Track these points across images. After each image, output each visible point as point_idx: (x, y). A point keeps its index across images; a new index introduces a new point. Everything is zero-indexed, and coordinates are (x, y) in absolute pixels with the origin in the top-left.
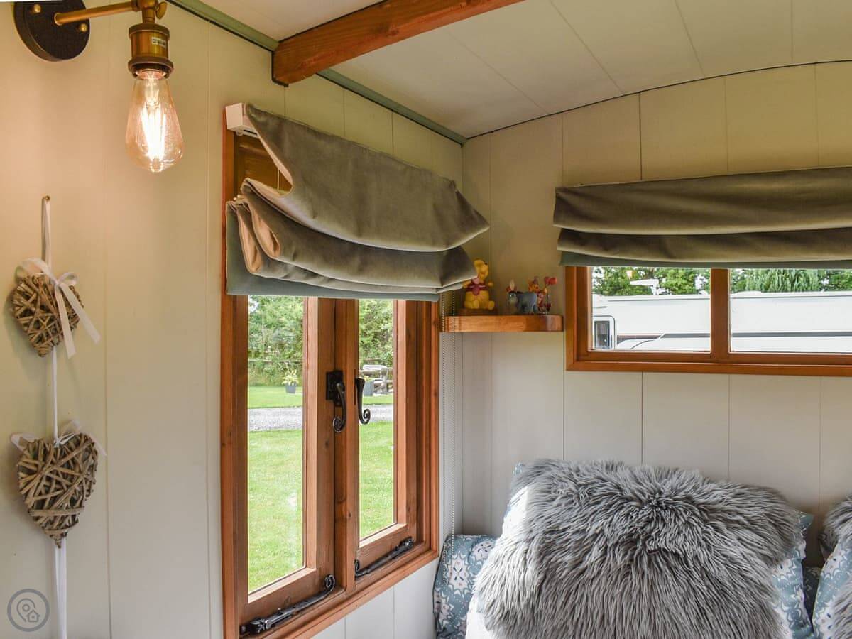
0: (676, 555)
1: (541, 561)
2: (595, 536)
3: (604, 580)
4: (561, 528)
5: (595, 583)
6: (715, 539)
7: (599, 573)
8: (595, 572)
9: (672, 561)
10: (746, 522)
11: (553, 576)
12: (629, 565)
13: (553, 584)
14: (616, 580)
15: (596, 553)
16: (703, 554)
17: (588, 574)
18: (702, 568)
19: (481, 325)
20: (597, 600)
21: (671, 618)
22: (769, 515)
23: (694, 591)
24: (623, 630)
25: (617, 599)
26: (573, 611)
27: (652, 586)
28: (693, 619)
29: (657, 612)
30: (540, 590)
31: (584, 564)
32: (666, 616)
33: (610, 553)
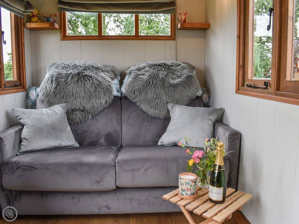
0: (89, 76)
1: (56, 81)
2: (70, 74)
3: (72, 84)
4: (61, 73)
5: (70, 85)
6: (98, 73)
7: (71, 83)
8: (70, 82)
11: (59, 84)
12: (78, 80)
13: (60, 86)
14: (75, 84)
15: (70, 77)
16: (96, 76)
18: (96, 78)
19: (36, 25)
20: (71, 89)
21: (89, 91)
22: (111, 70)
23: (94, 83)
24: (78, 96)
25: (76, 88)
26: (65, 92)
27: (84, 84)
28: (94, 90)
29: (86, 90)
30: (56, 88)
31: (67, 81)
32: (88, 91)
33: (74, 77)
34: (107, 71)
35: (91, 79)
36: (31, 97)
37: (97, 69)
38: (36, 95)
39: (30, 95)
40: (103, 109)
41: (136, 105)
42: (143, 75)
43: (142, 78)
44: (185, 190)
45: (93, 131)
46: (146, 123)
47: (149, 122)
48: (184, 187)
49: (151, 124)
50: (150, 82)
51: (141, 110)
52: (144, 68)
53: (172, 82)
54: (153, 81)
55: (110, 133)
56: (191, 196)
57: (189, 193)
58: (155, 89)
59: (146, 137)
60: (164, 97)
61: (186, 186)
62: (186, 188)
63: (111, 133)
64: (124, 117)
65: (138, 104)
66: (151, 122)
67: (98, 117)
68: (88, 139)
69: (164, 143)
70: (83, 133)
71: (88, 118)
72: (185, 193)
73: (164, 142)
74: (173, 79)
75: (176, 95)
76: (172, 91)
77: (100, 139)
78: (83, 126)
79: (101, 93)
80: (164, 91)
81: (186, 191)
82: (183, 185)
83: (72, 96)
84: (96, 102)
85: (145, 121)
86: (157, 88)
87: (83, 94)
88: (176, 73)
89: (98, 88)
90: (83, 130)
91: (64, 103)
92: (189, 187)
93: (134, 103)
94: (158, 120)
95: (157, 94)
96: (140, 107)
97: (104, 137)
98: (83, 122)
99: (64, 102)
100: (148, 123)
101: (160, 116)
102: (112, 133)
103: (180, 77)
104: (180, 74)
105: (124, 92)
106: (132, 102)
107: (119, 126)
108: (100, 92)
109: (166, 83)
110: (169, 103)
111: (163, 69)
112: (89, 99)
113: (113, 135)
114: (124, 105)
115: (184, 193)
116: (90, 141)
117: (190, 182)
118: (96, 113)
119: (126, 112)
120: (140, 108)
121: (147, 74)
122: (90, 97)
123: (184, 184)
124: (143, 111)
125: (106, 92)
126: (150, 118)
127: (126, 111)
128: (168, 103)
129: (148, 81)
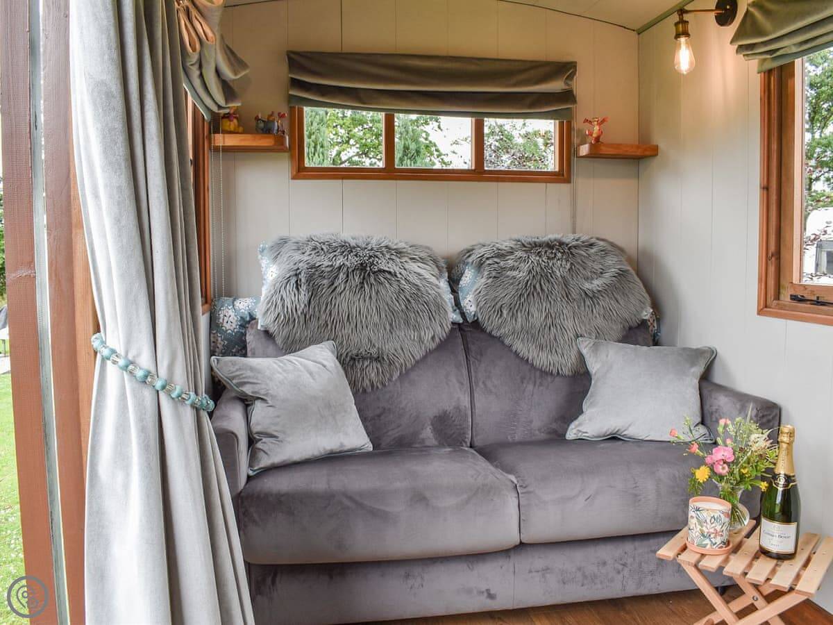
0: (390, 273)
1: (309, 285)
2: (340, 268)
3: (348, 292)
4: (317, 265)
5: (343, 295)
6: (407, 266)
7: (344, 289)
8: (342, 288)
11: (317, 293)
12: (363, 283)
13: (318, 298)
14: (355, 292)
15: (342, 276)
16: (403, 272)
17: (338, 290)
18: (405, 278)
19: (242, 140)
20: (345, 305)
21: (390, 309)
22: (429, 256)
23: (403, 290)
24: (361, 322)
25: (357, 303)
26: (330, 314)
27: (377, 293)
28: (403, 307)
29: (381, 307)
30: (309, 302)
31: (335, 285)
32: (387, 308)
33: (351, 277)
34: (420, 258)
35: (393, 279)
36: (225, 324)
37: (399, 253)
38: (236, 319)
39: (221, 320)
40: (424, 354)
41: (503, 342)
42: (513, 268)
43: (514, 278)
44: (710, 536)
45: (402, 409)
46: (530, 387)
47: (537, 386)
48: (706, 527)
49: (541, 388)
50: (535, 287)
51: (516, 354)
52: (512, 253)
53: (587, 286)
54: (540, 284)
55: (445, 412)
56: (722, 547)
57: (719, 540)
58: (549, 305)
59: (531, 422)
60: (569, 324)
61: (714, 525)
62: (712, 530)
63: (448, 413)
64: (476, 372)
65: (507, 342)
66: (541, 384)
67: (413, 375)
68: (393, 429)
69: (584, 434)
70: (379, 416)
71: (391, 376)
72: (709, 543)
73: (586, 433)
74: (587, 279)
75: (596, 317)
76: (587, 308)
77: (422, 429)
78: (378, 399)
79: (421, 313)
80: (568, 307)
81: (712, 536)
82: (705, 524)
83: (348, 323)
84: (409, 337)
85: (528, 383)
86: (552, 303)
87: (376, 318)
88: (590, 264)
89: (412, 301)
90: (379, 408)
91: (328, 340)
92: (718, 528)
93: (499, 340)
94: (557, 379)
95: (553, 316)
96: (514, 348)
97: (432, 424)
98: (377, 387)
99: (327, 338)
100: (535, 385)
101: (562, 369)
102: (451, 415)
103: (602, 273)
104: (601, 266)
105: (471, 313)
106: (493, 337)
107: (466, 395)
108: (418, 312)
109: (572, 289)
110: (581, 336)
111: (559, 255)
112: (390, 331)
113: (453, 419)
114: (473, 344)
115: (707, 541)
116: (397, 435)
117: (722, 516)
118: (409, 366)
119: (480, 361)
120: (514, 351)
121: (525, 267)
122: (391, 325)
123: (708, 521)
124: (522, 359)
125: (434, 314)
126: (538, 373)
127: (479, 357)
128: (578, 337)
129: (531, 284)
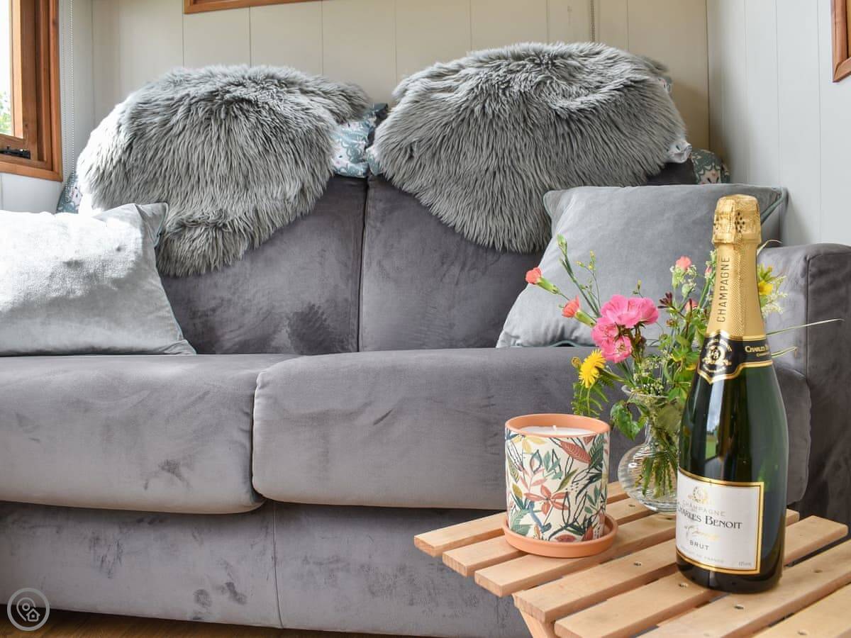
0: (249, 102)
1: (133, 123)
2: (181, 99)
3: (189, 132)
4: (153, 99)
6: (287, 96)
7: (184, 129)
8: (181, 128)
9: (245, 106)
10: (320, 93)
11: (143, 134)
12: (209, 118)
13: (143, 141)
14: (199, 132)
15: (181, 111)
16: (273, 102)
17: (176, 130)
18: (270, 109)
20: (182, 151)
21: (244, 155)
23: (262, 125)
24: (205, 174)
25: (200, 148)
26: (161, 164)
27: (229, 131)
28: (261, 148)
29: (233, 152)
30: (130, 146)
31: (171, 123)
32: (241, 154)
33: (193, 108)
35: (252, 110)
36: (74, 199)
37: (286, 83)
40: (292, 220)
41: (418, 201)
43: (443, 100)
44: (532, 504)
45: (249, 300)
46: (455, 270)
47: (467, 269)
49: (473, 272)
51: (438, 219)
53: (560, 103)
54: (484, 107)
55: (312, 307)
56: (569, 539)
57: (556, 519)
59: (451, 326)
61: (539, 476)
63: (316, 309)
64: (371, 248)
65: (425, 200)
66: (473, 267)
67: (270, 251)
68: (231, 331)
71: (237, 251)
72: (534, 523)
74: (565, 95)
75: (578, 156)
76: (561, 141)
77: (274, 332)
78: (216, 285)
82: (521, 473)
83: (187, 179)
84: (270, 196)
85: (452, 264)
87: (224, 169)
88: (580, 76)
89: (273, 139)
90: (215, 298)
94: (505, 259)
95: (500, 155)
96: (434, 211)
97: (290, 325)
98: (215, 267)
100: (462, 269)
101: (510, 241)
102: (320, 311)
103: (598, 87)
105: (374, 159)
106: (406, 194)
107: (350, 281)
112: (245, 186)
113: (324, 317)
114: (374, 207)
115: (527, 519)
117: (562, 455)
118: (265, 236)
119: (378, 232)
120: (434, 214)
122: (246, 177)
123: (526, 465)
124: (446, 225)
125: (302, 154)
126: (471, 249)
127: (378, 225)
128: (546, 191)
129: (467, 107)
